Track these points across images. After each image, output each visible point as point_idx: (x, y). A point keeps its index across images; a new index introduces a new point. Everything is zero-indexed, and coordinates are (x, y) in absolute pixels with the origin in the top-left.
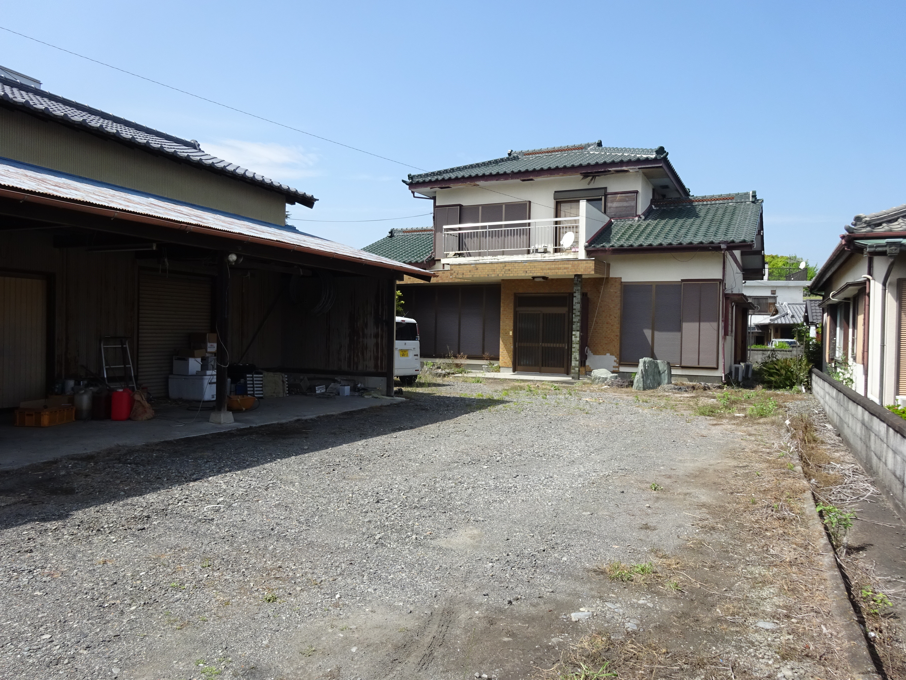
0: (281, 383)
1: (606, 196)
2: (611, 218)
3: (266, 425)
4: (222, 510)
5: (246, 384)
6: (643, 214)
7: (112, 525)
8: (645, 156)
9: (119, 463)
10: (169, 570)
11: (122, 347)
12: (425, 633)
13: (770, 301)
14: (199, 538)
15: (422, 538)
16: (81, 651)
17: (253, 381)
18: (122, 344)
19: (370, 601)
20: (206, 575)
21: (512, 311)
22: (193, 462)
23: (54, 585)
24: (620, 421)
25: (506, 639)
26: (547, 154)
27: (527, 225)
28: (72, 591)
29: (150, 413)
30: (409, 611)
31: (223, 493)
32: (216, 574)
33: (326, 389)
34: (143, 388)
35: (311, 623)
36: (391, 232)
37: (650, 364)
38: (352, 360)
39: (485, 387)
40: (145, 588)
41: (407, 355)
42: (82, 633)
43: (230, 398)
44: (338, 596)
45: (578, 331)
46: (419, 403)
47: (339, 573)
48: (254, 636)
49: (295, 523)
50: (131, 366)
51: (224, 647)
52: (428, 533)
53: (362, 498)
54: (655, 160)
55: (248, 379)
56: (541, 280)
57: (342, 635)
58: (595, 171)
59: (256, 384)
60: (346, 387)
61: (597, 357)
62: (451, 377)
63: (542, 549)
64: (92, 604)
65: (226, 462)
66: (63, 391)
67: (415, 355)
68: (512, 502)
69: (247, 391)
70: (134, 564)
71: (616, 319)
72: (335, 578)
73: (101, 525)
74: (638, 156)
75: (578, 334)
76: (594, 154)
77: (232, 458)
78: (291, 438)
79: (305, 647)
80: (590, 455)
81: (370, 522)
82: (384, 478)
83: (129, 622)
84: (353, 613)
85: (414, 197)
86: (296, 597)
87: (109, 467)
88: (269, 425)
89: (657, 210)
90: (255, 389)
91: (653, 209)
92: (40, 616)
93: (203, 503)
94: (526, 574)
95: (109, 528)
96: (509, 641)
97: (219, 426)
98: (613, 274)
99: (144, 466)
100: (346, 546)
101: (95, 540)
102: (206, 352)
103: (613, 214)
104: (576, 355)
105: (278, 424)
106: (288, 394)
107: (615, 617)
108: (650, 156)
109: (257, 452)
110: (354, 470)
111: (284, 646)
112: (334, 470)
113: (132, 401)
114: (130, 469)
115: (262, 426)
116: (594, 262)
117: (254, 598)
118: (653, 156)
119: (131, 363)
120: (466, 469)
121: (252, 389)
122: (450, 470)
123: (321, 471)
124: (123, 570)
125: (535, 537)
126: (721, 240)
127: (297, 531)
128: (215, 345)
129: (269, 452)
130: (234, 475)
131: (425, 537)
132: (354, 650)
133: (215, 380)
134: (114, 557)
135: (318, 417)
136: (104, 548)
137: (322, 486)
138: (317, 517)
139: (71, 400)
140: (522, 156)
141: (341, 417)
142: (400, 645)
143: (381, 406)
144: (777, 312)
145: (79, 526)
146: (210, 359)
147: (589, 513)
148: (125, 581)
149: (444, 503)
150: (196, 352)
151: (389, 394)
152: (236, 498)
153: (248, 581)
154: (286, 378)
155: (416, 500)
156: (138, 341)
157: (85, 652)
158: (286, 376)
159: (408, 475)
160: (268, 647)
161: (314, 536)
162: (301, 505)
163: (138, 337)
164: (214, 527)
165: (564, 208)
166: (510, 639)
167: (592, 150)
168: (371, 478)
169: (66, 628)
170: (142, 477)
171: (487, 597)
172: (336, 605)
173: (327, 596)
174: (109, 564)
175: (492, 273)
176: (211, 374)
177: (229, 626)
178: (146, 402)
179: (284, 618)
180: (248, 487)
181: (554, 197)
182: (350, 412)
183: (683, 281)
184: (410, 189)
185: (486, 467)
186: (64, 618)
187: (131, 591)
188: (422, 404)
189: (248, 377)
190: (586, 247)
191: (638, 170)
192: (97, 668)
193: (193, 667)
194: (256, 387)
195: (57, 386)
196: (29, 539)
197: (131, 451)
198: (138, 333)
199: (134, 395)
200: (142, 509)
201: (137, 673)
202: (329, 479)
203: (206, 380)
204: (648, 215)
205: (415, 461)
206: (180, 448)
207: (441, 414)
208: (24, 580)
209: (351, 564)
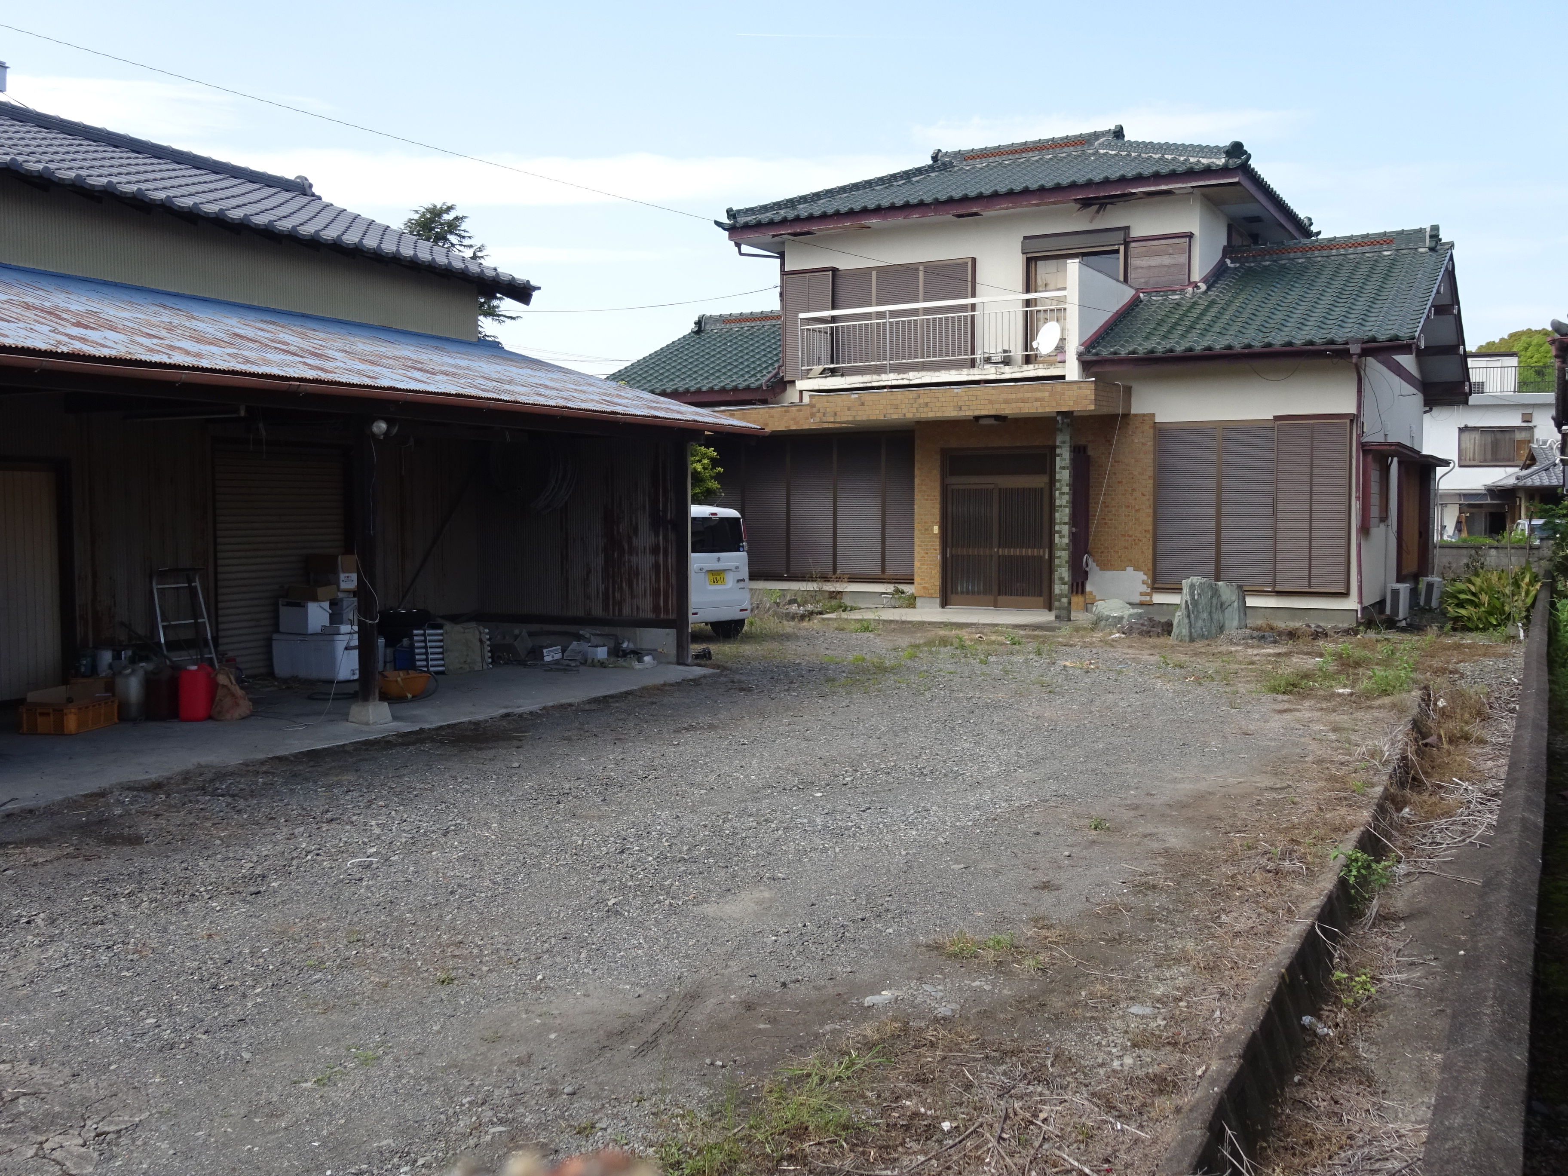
0: (479, 644)
1: (1126, 244)
2: (1137, 290)
3: (448, 726)
4: (375, 866)
5: (412, 647)
6: (1205, 280)
7: (210, 888)
8: (1205, 161)
9: (205, 794)
10: (302, 946)
11: (190, 587)
12: (653, 1020)
13: (1519, 436)
14: (342, 905)
15: (680, 903)
16: (199, 1036)
17: (425, 641)
18: (190, 581)
19: (585, 984)
20: (354, 952)
21: (937, 485)
22: (325, 791)
23: (145, 964)
24: (1107, 707)
25: (762, 1026)
26: (1010, 157)
27: (970, 308)
28: (171, 971)
29: (245, 707)
30: (637, 995)
31: (377, 841)
32: (368, 951)
33: (563, 652)
34: (227, 661)
35: (499, 1008)
36: (699, 323)
37: (1202, 590)
38: (611, 596)
39: (877, 640)
40: (271, 967)
41: (723, 581)
42: (195, 1017)
43: (384, 676)
44: (539, 977)
45: (1065, 524)
46: (737, 677)
47: (545, 950)
48: (422, 1022)
49: (487, 883)
50: (206, 620)
51: (382, 1032)
52: (691, 897)
53: (599, 846)
54: (1225, 170)
55: (415, 638)
56: (992, 421)
57: (538, 1021)
58: (1102, 194)
59: (431, 647)
60: (599, 649)
61: (1108, 574)
62: (816, 620)
63: (860, 917)
64: (202, 986)
65: (379, 792)
66: (94, 669)
67: (738, 581)
68: (842, 851)
69: (415, 660)
70: (252, 939)
71: (1144, 498)
72: (539, 955)
73: (195, 888)
74: (1192, 160)
75: (1065, 530)
76: (1106, 154)
77: (389, 784)
78: (491, 748)
79: (489, 1034)
80: (1015, 771)
81: (604, 881)
82: (640, 815)
83: (256, 1005)
84: (557, 997)
85: (740, 254)
86: (480, 978)
87: (190, 802)
88: (455, 725)
89: (1235, 268)
90: (430, 657)
91: (1228, 268)
92: (136, 999)
93: (344, 855)
94: (822, 950)
95: (206, 891)
96: (765, 1029)
97: (365, 728)
98: (1138, 407)
99: (246, 800)
100: (562, 915)
101: (191, 907)
102: (339, 590)
103: (1143, 280)
104: (1063, 572)
105: (470, 722)
106: (491, 663)
107: (928, 1002)
108: (1214, 160)
109: (431, 773)
110: (592, 803)
111: (461, 1033)
112: (558, 803)
113: (213, 686)
114: (224, 804)
115: (441, 727)
116: (1093, 386)
117: (422, 979)
118: (1221, 161)
119: (206, 616)
120: (785, 799)
121: (424, 657)
122: (756, 800)
123: (537, 805)
124: (237, 945)
125: (858, 901)
126: (1350, 335)
127: (489, 895)
128: (354, 576)
129: (454, 774)
130: (393, 813)
131: (685, 903)
132: (553, 1036)
133: (355, 642)
134: (221, 929)
135: (544, 708)
136: (205, 917)
137: (535, 828)
138: (522, 875)
139: (110, 686)
140: (961, 162)
141: (587, 707)
142: (615, 1031)
143: (664, 685)
144: (1532, 460)
145: (162, 889)
146: (345, 604)
147: (962, 866)
148: (241, 959)
149: (730, 853)
150: (320, 591)
151: (681, 661)
152: (396, 848)
153: (414, 959)
154: (487, 634)
155: (685, 848)
156: (216, 573)
157: (204, 1037)
158: (487, 631)
159: (682, 810)
160: (439, 1032)
161: (515, 902)
162: (499, 858)
163: (216, 566)
164: (363, 890)
165: (1044, 270)
166: (768, 1026)
167: (1102, 146)
168: (620, 814)
169: (174, 1013)
170: (245, 816)
171: (753, 978)
172: (535, 989)
173: (525, 978)
174: (217, 938)
175: (891, 411)
176: (349, 631)
177: (388, 1011)
178: (238, 688)
179: (463, 1002)
180: (415, 831)
181: (1022, 250)
182: (605, 697)
183: (1277, 418)
184: (730, 238)
185: (819, 795)
186: (168, 1002)
187: (252, 971)
188: (743, 678)
189: (417, 635)
190: (1080, 355)
191: (1191, 190)
192: (222, 1052)
193: (343, 1052)
194: (433, 654)
195: (85, 662)
196: (95, 907)
197: (221, 775)
198: (216, 559)
199: (216, 675)
200: (252, 865)
201: (273, 1058)
202: (549, 817)
203: (341, 642)
204: (1215, 282)
205: (700, 786)
206: (301, 768)
207: (773, 699)
208: (103, 958)
209: (565, 938)
